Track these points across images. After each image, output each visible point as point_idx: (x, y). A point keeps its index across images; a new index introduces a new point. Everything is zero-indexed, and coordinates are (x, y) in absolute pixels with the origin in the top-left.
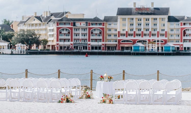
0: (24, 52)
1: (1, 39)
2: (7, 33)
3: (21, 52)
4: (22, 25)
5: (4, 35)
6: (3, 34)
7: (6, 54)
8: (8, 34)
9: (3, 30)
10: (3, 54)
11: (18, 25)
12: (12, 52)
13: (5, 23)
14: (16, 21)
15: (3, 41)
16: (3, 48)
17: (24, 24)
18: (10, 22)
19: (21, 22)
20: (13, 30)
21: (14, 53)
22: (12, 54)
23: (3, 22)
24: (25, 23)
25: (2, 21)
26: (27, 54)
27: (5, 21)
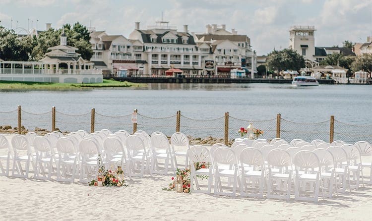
0: (364, 82)
1: (338, 65)
2: (346, 58)
3: (360, 81)
4: (365, 48)
5: (343, 60)
6: (341, 59)
7: (341, 84)
8: (348, 59)
9: (342, 54)
10: (338, 84)
11: (361, 48)
12: (349, 81)
13: (346, 45)
14: (359, 44)
15: (340, 67)
16: (341, 77)
17: (367, 46)
18: (353, 44)
19: (365, 45)
20: (354, 55)
21: (351, 82)
22: (349, 83)
23: (345, 44)
24: (370, 46)
25: (343, 43)
26: (367, 84)
27: (347, 43)
